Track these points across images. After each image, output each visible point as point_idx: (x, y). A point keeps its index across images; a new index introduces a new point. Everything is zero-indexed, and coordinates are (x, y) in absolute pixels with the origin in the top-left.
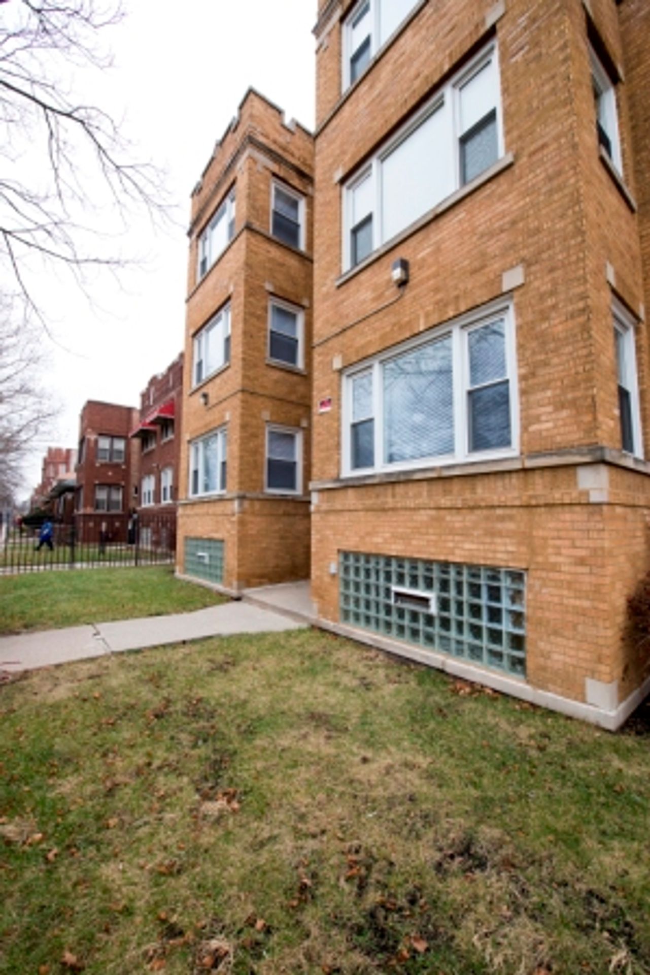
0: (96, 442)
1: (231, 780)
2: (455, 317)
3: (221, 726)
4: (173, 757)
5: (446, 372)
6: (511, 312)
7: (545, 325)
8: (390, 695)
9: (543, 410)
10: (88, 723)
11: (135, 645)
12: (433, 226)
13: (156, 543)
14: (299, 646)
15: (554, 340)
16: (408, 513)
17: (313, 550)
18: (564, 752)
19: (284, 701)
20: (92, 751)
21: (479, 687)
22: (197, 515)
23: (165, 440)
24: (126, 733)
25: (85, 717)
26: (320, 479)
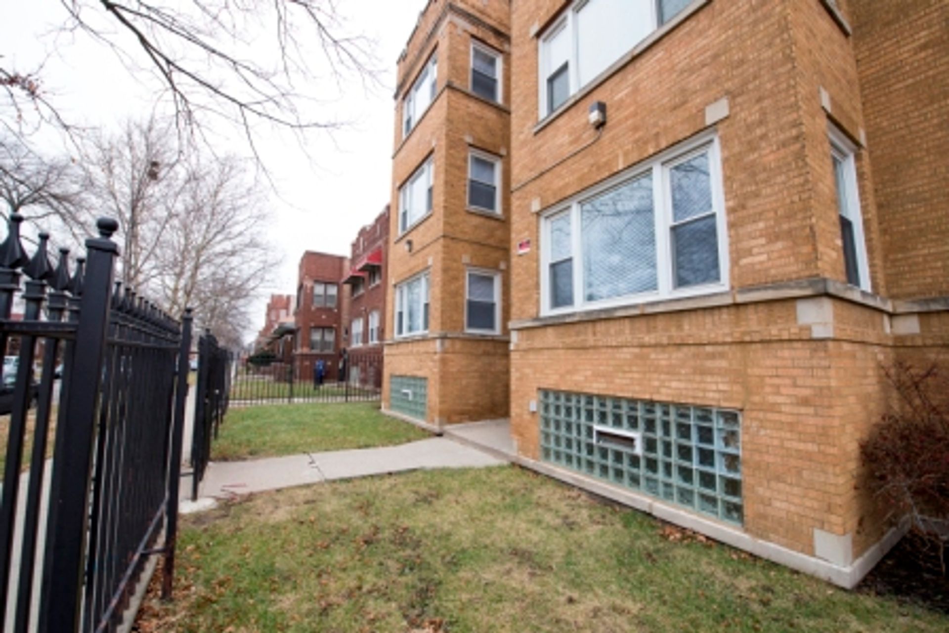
0: (312, 288)
1: (437, 610)
2: (655, 154)
3: (426, 555)
4: (381, 583)
5: (646, 212)
6: (717, 144)
7: (753, 156)
8: (595, 535)
9: (753, 243)
10: (304, 545)
11: (346, 474)
12: (630, 68)
13: (364, 381)
14: (499, 482)
15: (765, 170)
16: (610, 350)
17: (513, 387)
18: (792, 608)
19: (488, 535)
20: (308, 572)
21: (690, 533)
22: (401, 354)
23: (373, 285)
24: (339, 556)
25: (302, 538)
26: (520, 319)
